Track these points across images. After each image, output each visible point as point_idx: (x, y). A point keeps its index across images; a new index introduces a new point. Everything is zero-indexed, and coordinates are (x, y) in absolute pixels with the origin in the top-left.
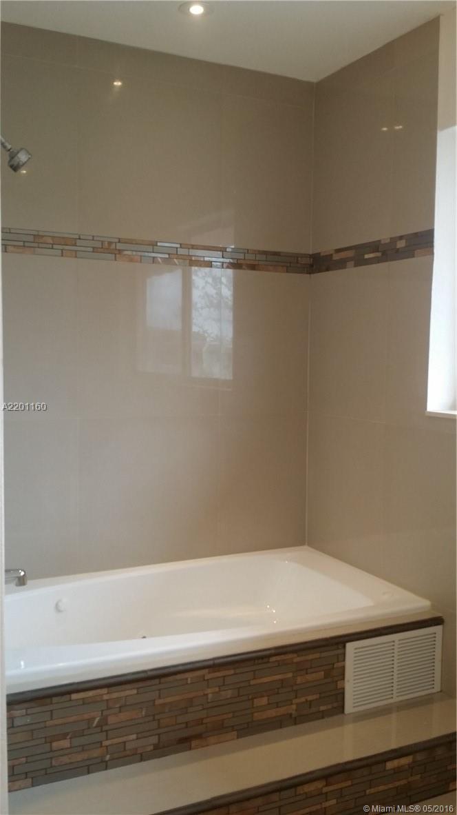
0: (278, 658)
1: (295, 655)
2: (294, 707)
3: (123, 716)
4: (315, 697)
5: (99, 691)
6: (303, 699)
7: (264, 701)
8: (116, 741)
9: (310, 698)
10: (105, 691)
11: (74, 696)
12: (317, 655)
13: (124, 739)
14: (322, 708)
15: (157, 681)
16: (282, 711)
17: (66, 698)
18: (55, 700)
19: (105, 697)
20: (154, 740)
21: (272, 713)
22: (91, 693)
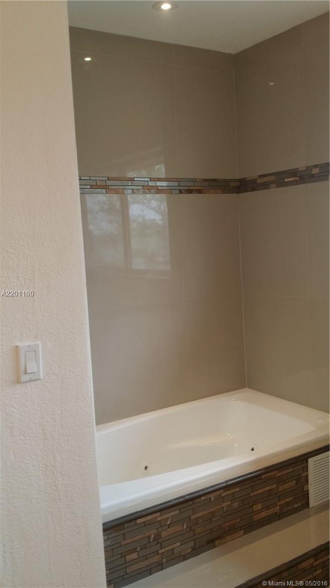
0: (267, 475)
1: (277, 472)
2: (278, 508)
3: (171, 530)
4: (290, 499)
5: (154, 515)
6: (283, 502)
7: (259, 506)
8: (167, 549)
9: (287, 500)
10: (158, 514)
11: (139, 521)
12: (291, 470)
13: (172, 547)
14: (296, 506)
15: (191, 503)
16: (271, 511)
17: (133, 523)
18: (126, 526)
19: (159, 519)
20: (192, 544)
21: (264, 514)
22: (149, 518)
